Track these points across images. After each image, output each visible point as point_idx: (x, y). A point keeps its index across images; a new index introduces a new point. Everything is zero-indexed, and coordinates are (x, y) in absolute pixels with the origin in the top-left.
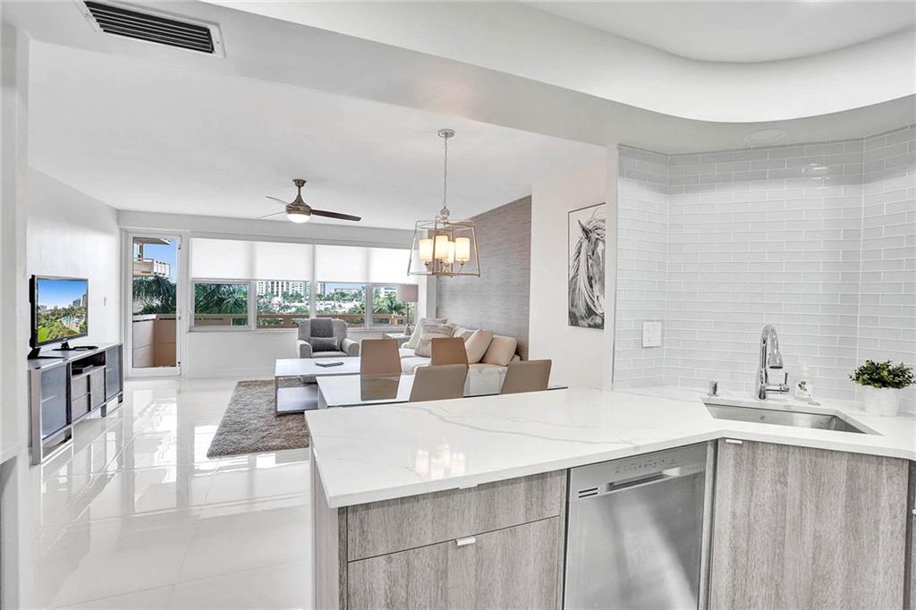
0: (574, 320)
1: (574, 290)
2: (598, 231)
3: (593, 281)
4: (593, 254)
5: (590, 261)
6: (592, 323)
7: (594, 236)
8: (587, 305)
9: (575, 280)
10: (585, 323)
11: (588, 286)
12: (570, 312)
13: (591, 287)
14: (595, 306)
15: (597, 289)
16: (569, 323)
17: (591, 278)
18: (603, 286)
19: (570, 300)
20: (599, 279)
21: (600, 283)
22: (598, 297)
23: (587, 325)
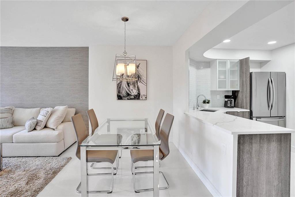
0: (120, 98)
1: (120, 87)
6: (129, 98)
8: (127, 92)
9: (120, 84)
11: (127, 86)
12: (118, 95)
13: (129, 86)
14: (131, 93)
15: (132, 87)
16: (118, 99)
17: (129, 83)
18: (135, 86)
19: (118, 91)
20: (133, 84)
21: (133, 85)
22: (132, 90)
23: (127, 99)
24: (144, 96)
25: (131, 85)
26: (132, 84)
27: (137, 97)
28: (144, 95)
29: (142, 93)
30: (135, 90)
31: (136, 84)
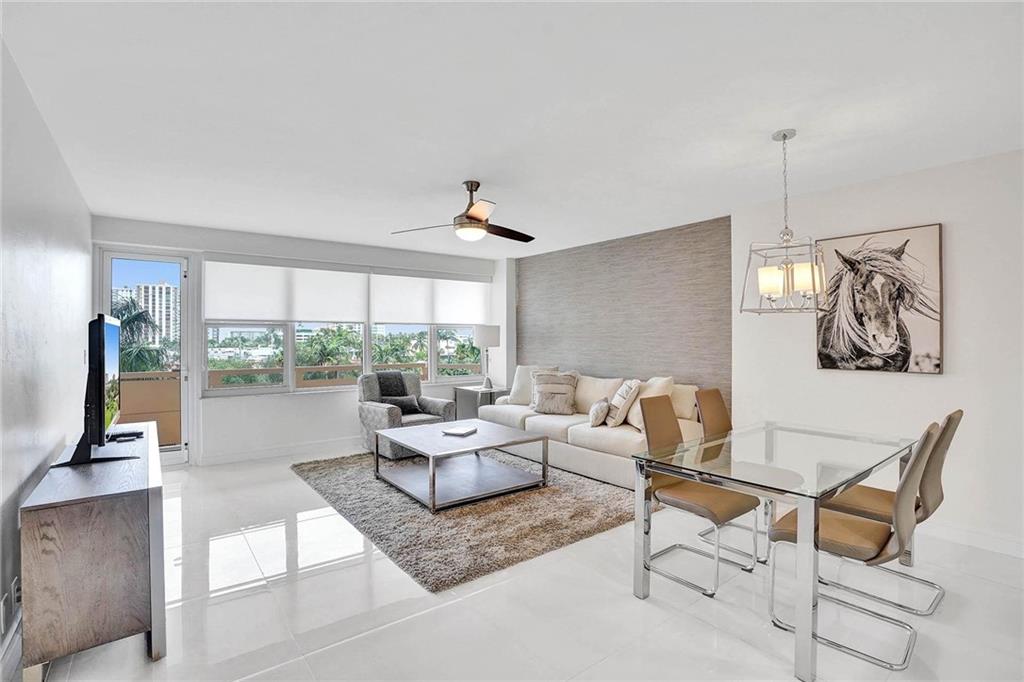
0: (827, 361)
1: (828, 329)
2: (872, 263)
3: (865, 319)
4: (864, 288)
5: (858, 297)
6: (863, 366)
7: (865, 269)
8: (854, 345)
9: (829, 317)
10: (852, 365)
11: (855, 323)
12: (820, 354)
13: (861, 324)
14: (869, 346)
15: (873, 327)
16: (820, 366)
17: (862, 315)
18: (886, 324)
19: (820, 340)
20: (877, 316)
21: (880, 320)
22: (874, 336)
23: (853, 368)
24: (927, 360)
25: (870, 319)
26: (873, 317)
27: (899, 361)
28: (928, 356)
29: (917, 349)
30: (887, 336)
31: (891, 314)
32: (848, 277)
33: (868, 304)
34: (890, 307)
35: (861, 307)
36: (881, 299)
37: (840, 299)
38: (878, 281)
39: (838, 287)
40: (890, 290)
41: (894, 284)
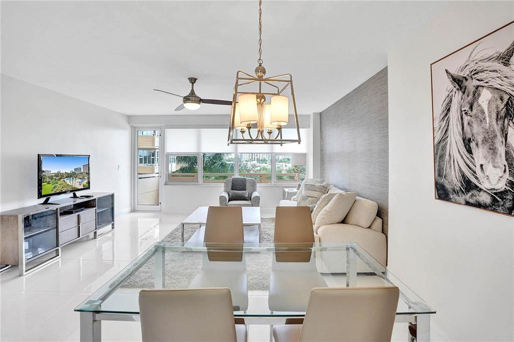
1: (442, 157)
2: (478, 76)
3: (473, 145)
4: (471, 108)
5: (466, 119)
6: (471, 201)
7: (471, 85)
8: (463, 176)
9: (442, 144)
10: (461, 198)
11: (464, 151)
12: (436, 184)
13: (470, 151)
14: (477, 178)
15: (481, 155)
17: (469, 140)
18: (493, 150)
20: (485, 140)
21: (487, 146)
22: (482, 166)
23: (463, 202)
25: (477, 144)
26: (480, 143)
30: (494, 167)
31: (500, 138)
32: (457, 97)
33: (476, 128)
34: (497, 128)
35: (469, 131)
36: (487, 119)
37: (451, 123)
38: (485, 96)
39: (449, 110)
40: (497, 107)
41: (502, 99)
